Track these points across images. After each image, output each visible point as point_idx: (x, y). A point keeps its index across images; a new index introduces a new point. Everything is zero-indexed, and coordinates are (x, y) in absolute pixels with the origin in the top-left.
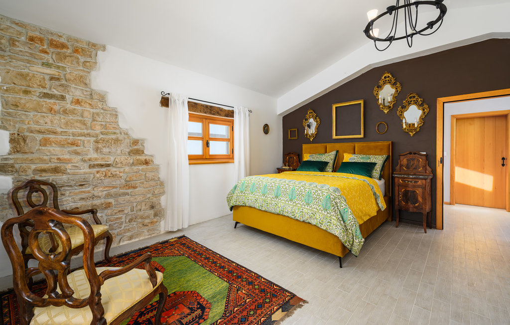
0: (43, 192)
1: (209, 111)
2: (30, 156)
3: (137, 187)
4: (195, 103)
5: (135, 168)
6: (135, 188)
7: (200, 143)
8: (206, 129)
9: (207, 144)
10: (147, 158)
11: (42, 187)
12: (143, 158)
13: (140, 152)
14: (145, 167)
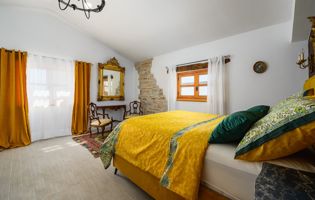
0: (137, 104)
1: (190, 68)
2: (143, 95)
3: (161, 108)
4: (182, 67)
5: (161, 100)
6: (160, 108)
7: (193, 89)
8: (197, 79)
9: (197, 89)
10: (164, 96)
11: (137, 103)
12: (163, 96)
13: (161, 94)
14: (163, 100)
